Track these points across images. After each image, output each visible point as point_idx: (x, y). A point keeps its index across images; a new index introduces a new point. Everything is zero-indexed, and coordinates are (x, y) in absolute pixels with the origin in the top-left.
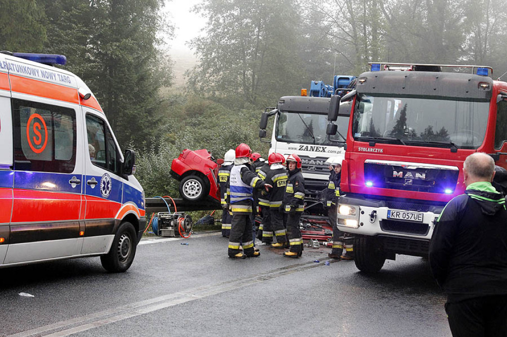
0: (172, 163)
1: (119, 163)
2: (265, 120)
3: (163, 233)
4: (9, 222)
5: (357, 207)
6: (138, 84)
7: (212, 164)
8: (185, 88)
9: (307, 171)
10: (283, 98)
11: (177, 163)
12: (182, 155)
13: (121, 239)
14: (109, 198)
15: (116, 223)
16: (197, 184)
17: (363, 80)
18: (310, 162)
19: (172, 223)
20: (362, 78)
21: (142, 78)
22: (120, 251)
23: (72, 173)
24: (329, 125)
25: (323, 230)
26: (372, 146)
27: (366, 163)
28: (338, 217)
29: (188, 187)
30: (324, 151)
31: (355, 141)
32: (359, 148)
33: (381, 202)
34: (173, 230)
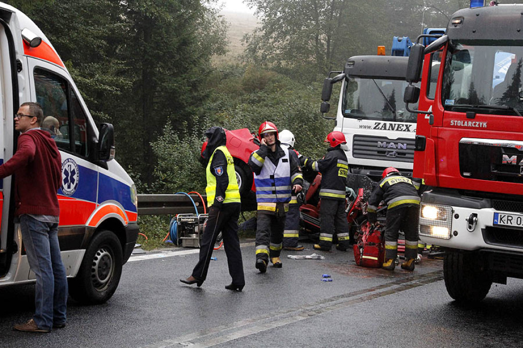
1: (91, 142)
2: (328, 89)
3: (184, 242)
5: (448, 208)
6: (179, 49)
8: (242, 58)
9: (385, 158)
10: (353, 58)
13: (96, 255)
14: (74, 195)
15: (87, 232)
17: (457, 21)
18: (389, 146)
19: (196, 229)
20: (456, 18)
21: (185, 43)
22: (96, 273)
24: (407, 88)
26: (471, 118)
27: (462, 143)
28: (421, 222)
30: (409, 131)
31: (445, 111)
32: (452, 122)
33: (484, 201)
34: (198, 238)
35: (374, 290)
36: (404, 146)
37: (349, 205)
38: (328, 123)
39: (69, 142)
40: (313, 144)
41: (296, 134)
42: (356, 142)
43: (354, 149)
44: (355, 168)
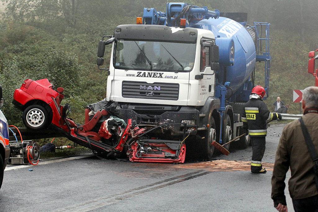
0: (15, 94)
2: (102, 49)
3: (12, 161)
7: (54, 92)
8: (4, 14)
10: (119, 26)
11: (20, 93)
12: (25, 85)
16: (40, 113)
18: (148, 88)
19: (21, 152)
25: (163, 153)
29: (31, 115)
30: (161, 77)
34: (22, 158)
35: (153, 185)
36: (159, 88)
37: (122, 131)
38: (80, 68)
40: (70, 85)
41: (56, 77)
42: (124, 86)
43: (123, 91)
44: (124, 105)
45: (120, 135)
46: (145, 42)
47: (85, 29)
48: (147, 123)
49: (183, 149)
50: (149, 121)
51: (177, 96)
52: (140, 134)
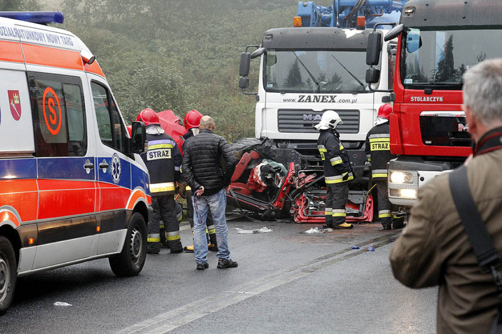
1: (125, 139)
2: (246, 64)
4: (35, 219)
5: (414, 173)
7: (182, 129)
9: (312, 130)
10: (270, 31)
13: (132, 234)
14: (119, 184)
15: (127, 214)
17: (409, 11)
18: (315, 118)
20: (408, 8)
22: (132, 249)
23: (85, 156)
26: (428, 94)
27: (421, 116)
31: (405, 90)
32: (412, 98)
33: (445, 164)
35: (343, 253)
37: (281, 181)
38: (187, 90)
39: (111, 140)
42: (280, 117)
43: (279, 124)
44: (281, 143)
45: (279, 186)
46: (304, 52)
47: (187, 33)
48: (316, 168)
49: (370, 202)
50: (318, 164)
51: (356, 127)
52: (308, 184)
